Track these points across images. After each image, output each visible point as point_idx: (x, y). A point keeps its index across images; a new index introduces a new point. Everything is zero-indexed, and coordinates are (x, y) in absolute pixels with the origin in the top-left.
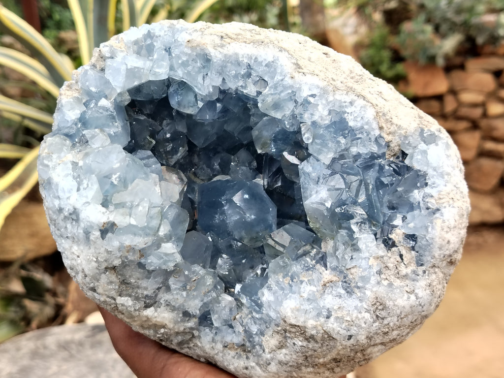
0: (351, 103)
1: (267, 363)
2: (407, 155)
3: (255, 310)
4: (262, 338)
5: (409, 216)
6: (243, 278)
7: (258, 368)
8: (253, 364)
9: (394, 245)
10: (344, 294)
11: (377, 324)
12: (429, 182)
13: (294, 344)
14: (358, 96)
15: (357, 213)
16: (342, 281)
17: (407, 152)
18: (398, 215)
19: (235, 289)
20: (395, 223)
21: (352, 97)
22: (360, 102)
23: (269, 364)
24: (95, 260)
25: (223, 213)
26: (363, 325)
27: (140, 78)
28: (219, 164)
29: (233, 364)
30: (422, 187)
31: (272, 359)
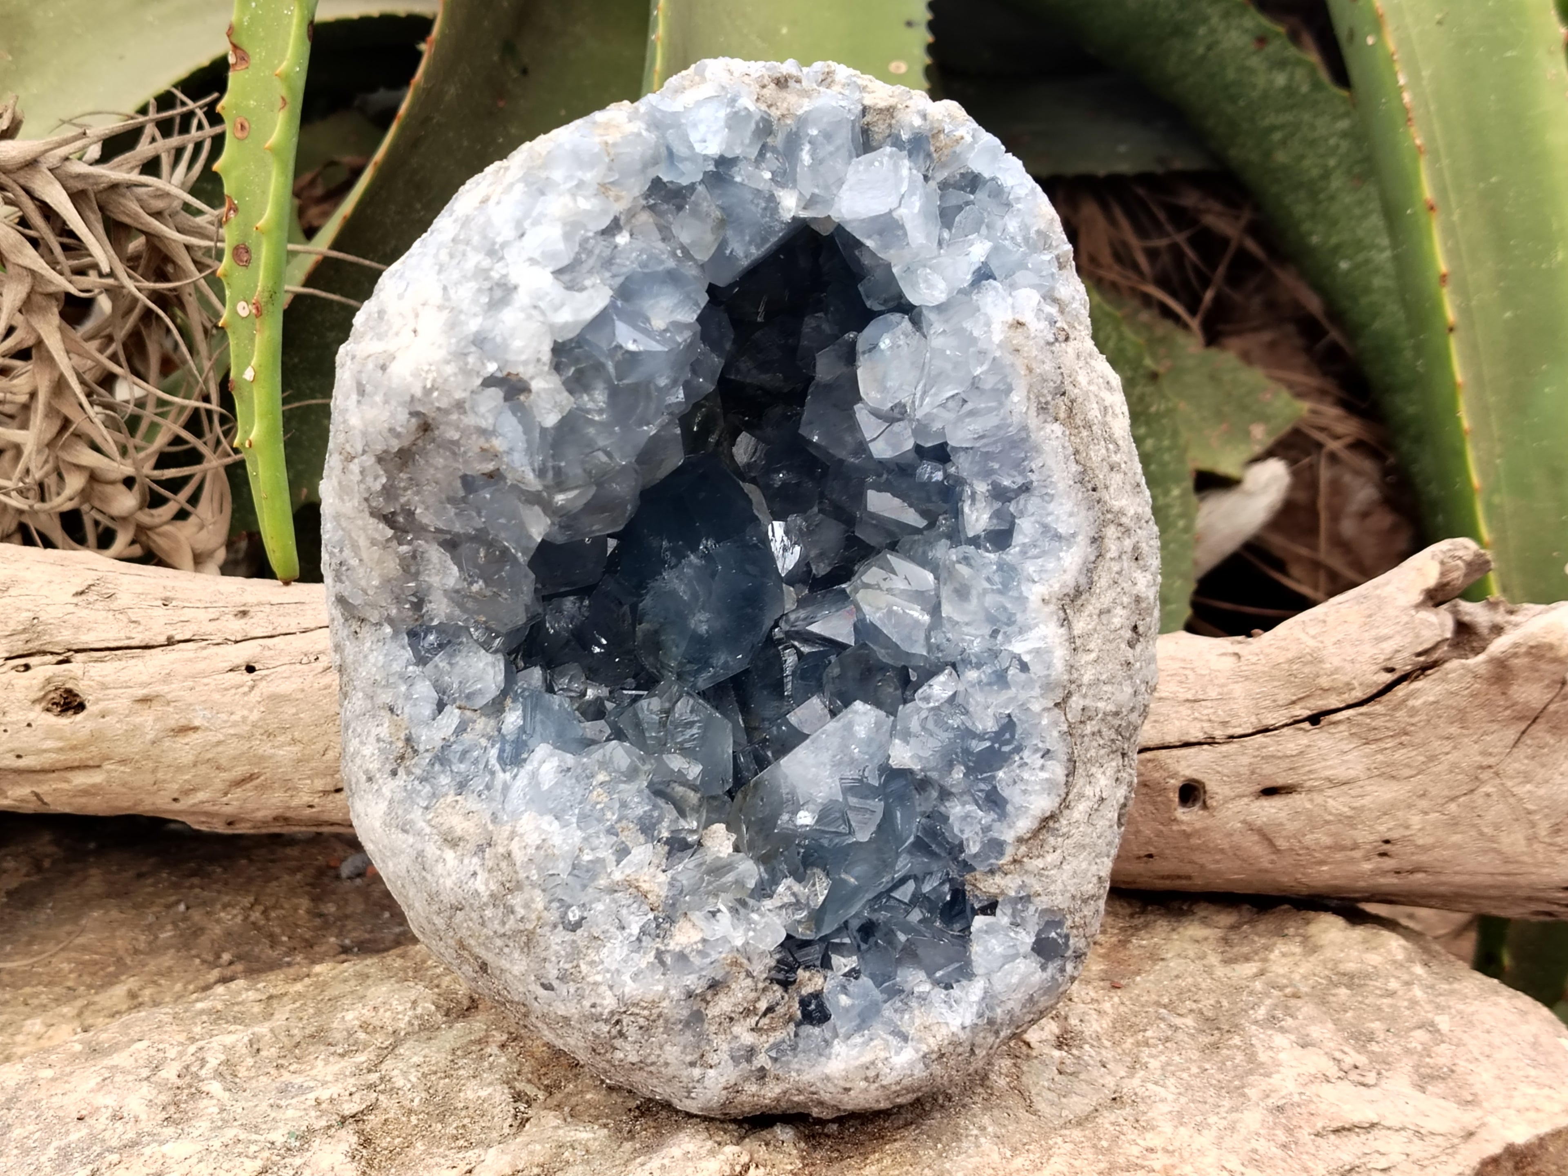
0: (1046, 754)
1: (405, 824)
2: (993, 914)
3: (502, 751)
4: (452, 792)
5: (865, 980)
6: (558, 669)
7: (383, 806)
8: (386, 791)
9: (786, 984)
10: (631, 935)
11: (605, 1028)
12: (956, 992)
13: (475, 874)
14: (1069, 760)
15: (814, 885)
16: (656, 918)
17: (998, 911)
18: (855, 958)
19: (525, 668)
20: (837, 960)
21: (1061, 749)
22: (1057, 770)
23: (405, 831)
24: (429, 385)
25: (680, 555)
26: (587, 1004)
27: (886, 247)
28: (785, 484)
29: (362, 743)
30: (937, 983)
31: (419, 834)
